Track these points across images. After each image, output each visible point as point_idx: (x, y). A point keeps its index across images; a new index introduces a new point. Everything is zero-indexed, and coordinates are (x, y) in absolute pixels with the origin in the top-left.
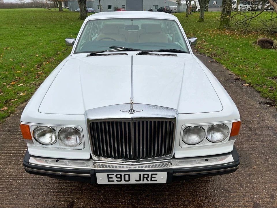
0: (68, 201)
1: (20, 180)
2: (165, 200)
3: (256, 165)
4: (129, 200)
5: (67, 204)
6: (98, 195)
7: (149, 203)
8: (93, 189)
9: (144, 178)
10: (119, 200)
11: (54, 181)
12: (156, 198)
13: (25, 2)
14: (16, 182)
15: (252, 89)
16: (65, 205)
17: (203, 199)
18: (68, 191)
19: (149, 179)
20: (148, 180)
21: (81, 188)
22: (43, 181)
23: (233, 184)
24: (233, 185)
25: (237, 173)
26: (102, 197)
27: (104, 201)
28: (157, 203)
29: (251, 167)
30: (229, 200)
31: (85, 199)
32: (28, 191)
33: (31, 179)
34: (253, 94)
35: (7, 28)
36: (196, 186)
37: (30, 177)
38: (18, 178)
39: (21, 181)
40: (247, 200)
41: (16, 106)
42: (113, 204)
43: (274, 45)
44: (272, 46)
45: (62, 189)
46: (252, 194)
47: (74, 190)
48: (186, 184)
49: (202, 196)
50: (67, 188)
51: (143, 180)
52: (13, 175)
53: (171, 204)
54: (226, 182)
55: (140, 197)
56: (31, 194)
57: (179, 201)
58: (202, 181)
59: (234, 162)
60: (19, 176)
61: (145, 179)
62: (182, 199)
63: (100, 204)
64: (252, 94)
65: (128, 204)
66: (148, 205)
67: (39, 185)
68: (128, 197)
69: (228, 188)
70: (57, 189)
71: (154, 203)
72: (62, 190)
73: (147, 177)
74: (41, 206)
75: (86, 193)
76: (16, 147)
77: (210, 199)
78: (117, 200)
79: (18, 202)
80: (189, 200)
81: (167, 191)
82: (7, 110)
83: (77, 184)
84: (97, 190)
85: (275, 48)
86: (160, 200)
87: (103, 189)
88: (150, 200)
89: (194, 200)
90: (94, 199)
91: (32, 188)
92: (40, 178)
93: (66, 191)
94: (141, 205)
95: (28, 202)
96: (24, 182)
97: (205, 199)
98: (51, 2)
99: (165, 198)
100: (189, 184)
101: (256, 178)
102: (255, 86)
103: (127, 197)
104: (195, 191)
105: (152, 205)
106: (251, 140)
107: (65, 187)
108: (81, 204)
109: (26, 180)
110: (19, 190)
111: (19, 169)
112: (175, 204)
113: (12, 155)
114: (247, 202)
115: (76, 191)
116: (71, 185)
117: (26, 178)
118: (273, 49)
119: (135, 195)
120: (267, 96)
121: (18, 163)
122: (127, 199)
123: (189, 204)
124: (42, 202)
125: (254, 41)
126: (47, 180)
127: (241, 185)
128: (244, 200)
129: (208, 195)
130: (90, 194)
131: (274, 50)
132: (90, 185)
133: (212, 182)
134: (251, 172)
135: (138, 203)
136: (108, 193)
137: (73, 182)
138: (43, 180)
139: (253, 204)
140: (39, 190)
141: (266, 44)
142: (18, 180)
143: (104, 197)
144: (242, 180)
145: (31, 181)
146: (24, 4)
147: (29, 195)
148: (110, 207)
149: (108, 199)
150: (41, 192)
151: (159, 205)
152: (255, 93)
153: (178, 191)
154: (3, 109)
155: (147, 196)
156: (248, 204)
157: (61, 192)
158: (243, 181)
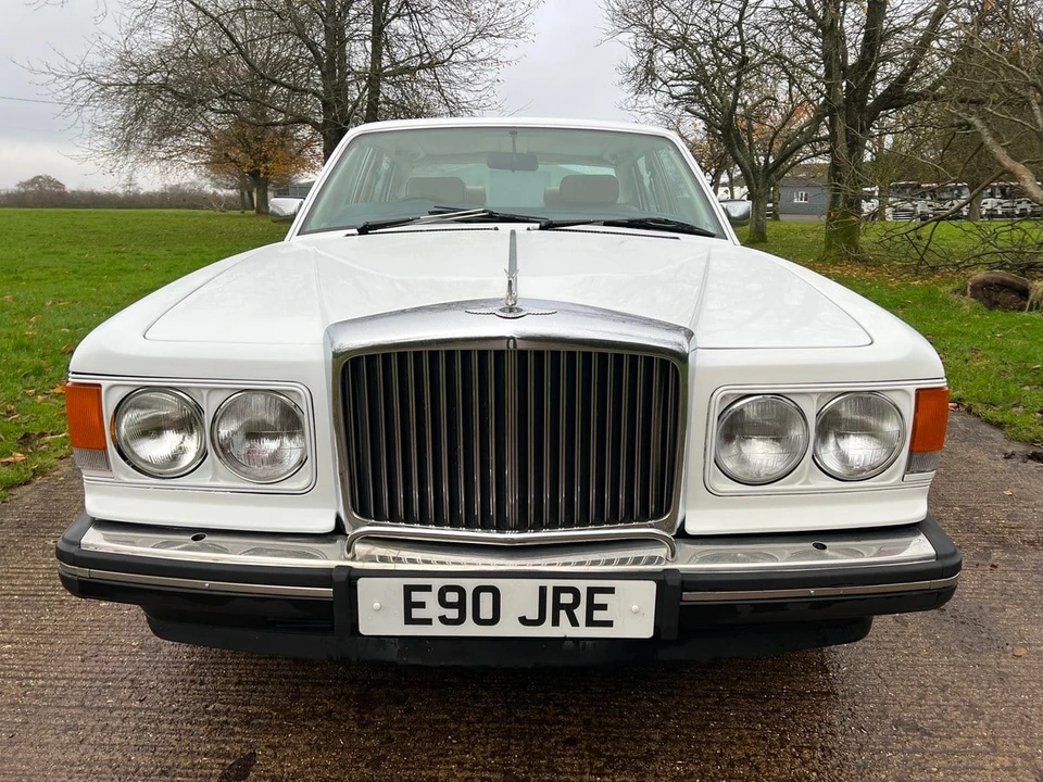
0: (228, 756)
1: (38, 679)
2: (649, 757)
3: (1024, 646)
4: (493, 757)
5: (224, 764)
6: (360, 735)
7: (580, 765)
8: (338, 717)
9: (557, 606)
10: (448, 755)
11: (176, 686)
12: (607, 749)
13: (142, 192)
14: (20, 685)
15: (972, 419)
16: (212, 769)
17: (814, 758)
18: (229, 720)
19: (580, 613)
20: (574, 622)
21: (289, 710)
22: (129, 684)
23: (939, 706)
24: (937, 710)
25: (949, 672)
26: (375, 742)
27: (383, 758)
28: (611, 767)
29: (1005, 652)
30: (927, 761)
31: (303, 748)
32: (62, 717)
33: (84, 676)
34: (977, 432)
35: (68, 253)
36: (779, 711)
37: (80, 669)
38: (27, 672)
39: (41, 682)
40: (1007, 764)
41: (62, 452)
42: (422, 769)
43: (1031, 298)
44: (1027, 300)
45: (206, 712)
46: (1021, 740)
47: (258, 716)
48: (737, 705)
49: (808, 747)
50: (229, 710)
51: (556, 622)
52: (11, 662)
53: (676, 774)
54: (908, 701)
55: (541, 746)
56: (75, 727)
57: (707, 761)
58: (802, 695)
59: (937, 557)
60: (33, 666)
61: (563, 614)
62: (722, 754)
63: (367, 766)
64: (972, 431)
65: (485, 769)
66: (573, 774)
67: (112, 696)
68: (487, 743)
69: (920, 719)
70: (188, 712)
71: (602, 768)
72: (207, 717)
73: (571, 602)
74: (110, 770)
75: (306, 726)
76: (39, 573)
77: (846, 759)
78: (441, 755)
79: (16, 753)
80: (752, 758)
81: (656, 727)
82: (25, 462)
83: (272, 697)
84: (354, 719)
85: (1037, 308)
86: (626, 756)
87: (380, 717)
88: (582, 757)
89: (776, 762)
90: (342, 748)
91: (83, 706)
92: (120, 673)
93: (225, 718)
94: (542, 772)
95: (57, 755)
96: (51, 686)
97: (824, 756)
98: (231, 192)
99: (649, 750)
100: (747, 705)
101: (1032, 689)
102: (979, 408)
103: (484, 745)
104: (777, 730)
105: (591, 774)
106: (993, 566)
107: (221, 707)
108: (282, 766)
109: (59, 679)
110: (23, 713)
111: (38, 644)
112: (692, 773)
113: (17, 600)
114: (1008, 769)
115: (267, 721)
116: (247, 698)
117: (62, 672)
118: (1031, 309)
119: (516, 739)
120: (1031, 435)
121: (36, 626)
122: (482, 752)
123: (754, 773)
124: (119, 756)
125: (957, 285)
126: (148, 681)
127: (973, 710)
128: (991, 761)
129: (836, 746)
130: (324, 733)
131: (1035, 315)
132: (325, 701)
133: (845, 697)
134: (1007, 667)
135: (530, 766)
136: (404, 728)
137: (255, 691)
138: (132, 681)
139: (1033, 776)
140: (108, 714)
141: (1001, 295)
142: (26, 678)
143: (382, 743)
144: (976, 694)
145: (79, 683)
146: (136, 195)
147: (65, 732)
148: (410, 780)
149: (402, 752)
150: (119, 721)
151: (620, 774)
152: (984, 428)
153: (703, 728)
154: (10, 459)
155: (571, 742)
156: (1013, 775)
157: (200, 724)
158: (978, 697)
